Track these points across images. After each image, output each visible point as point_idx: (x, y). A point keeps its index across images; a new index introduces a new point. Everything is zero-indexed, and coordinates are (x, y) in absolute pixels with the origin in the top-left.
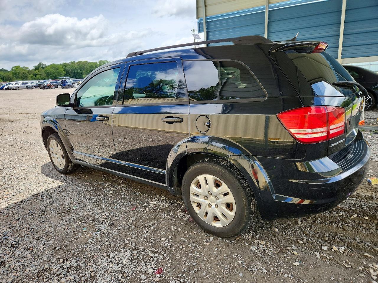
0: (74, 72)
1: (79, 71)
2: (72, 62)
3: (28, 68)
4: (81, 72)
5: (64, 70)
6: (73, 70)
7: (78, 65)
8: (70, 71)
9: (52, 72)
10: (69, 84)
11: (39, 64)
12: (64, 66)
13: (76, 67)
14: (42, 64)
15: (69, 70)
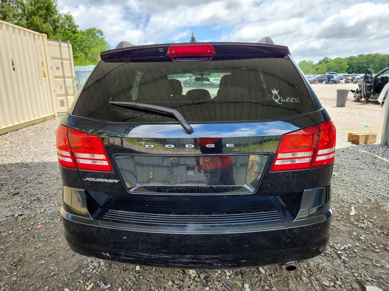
0: (359, 66)
1: (365, 65)
2: (360, 55)
3: (313, 62)
4: (367, 66)
5: (347, 64)
6: (359, 64)
7: (367, 59)
8: (354, 66)
9: (335, 66)
10: (334, 79)
11: (324, 58)
12: (350, 60)
13: (364, 61)
14: (328, 59)
15: (354, 64)
